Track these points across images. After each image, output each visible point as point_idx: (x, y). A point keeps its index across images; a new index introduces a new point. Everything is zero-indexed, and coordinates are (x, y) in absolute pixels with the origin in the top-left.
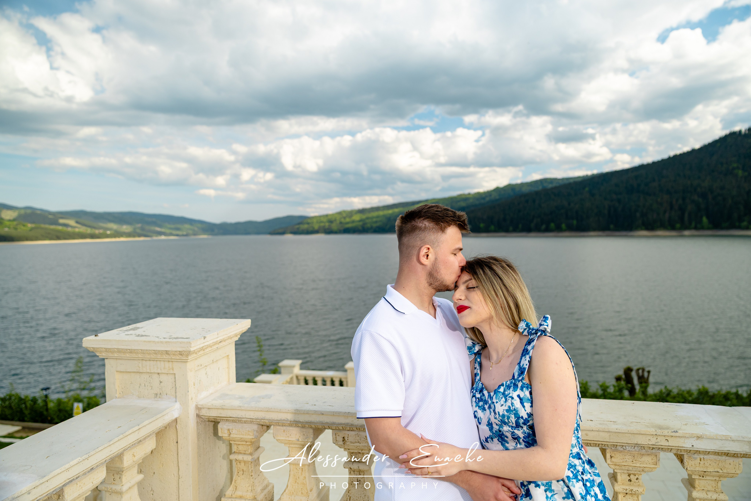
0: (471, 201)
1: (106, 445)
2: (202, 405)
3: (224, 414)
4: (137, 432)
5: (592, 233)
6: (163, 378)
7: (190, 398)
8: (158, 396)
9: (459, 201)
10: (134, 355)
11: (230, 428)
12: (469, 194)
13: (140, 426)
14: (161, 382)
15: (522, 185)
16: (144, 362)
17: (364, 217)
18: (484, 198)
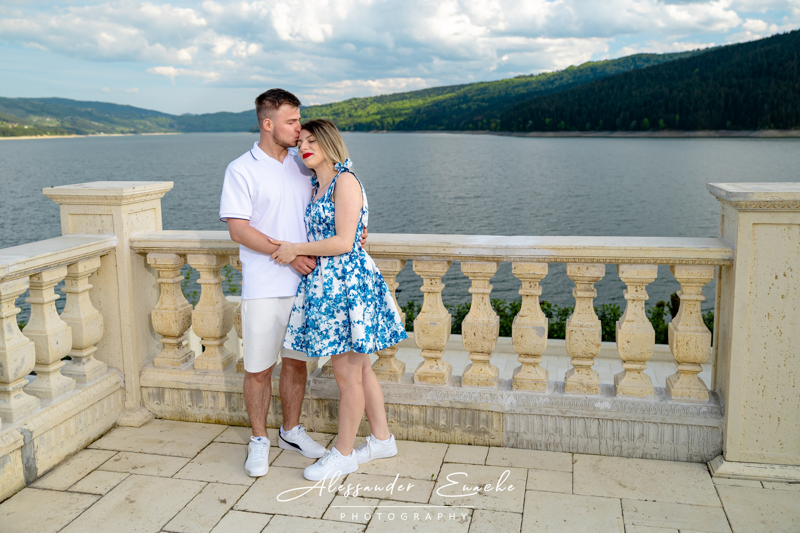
0: (534, 86)
1: (67, 250)
2: (134, 239)
3: (150, 245)
4: (87, 247)
5: (700, 133)
6: (104, 218)
7: (124, 233)
8: (101, 232)
9: (517, 86)
10: (81, 201)
11: (156, 257)
12: (532, 76)
13: (89, 244)
14: (102, 221)
15: (607, 63)
16: (89, 206)
17: (383, 108)
18: (552, 82)
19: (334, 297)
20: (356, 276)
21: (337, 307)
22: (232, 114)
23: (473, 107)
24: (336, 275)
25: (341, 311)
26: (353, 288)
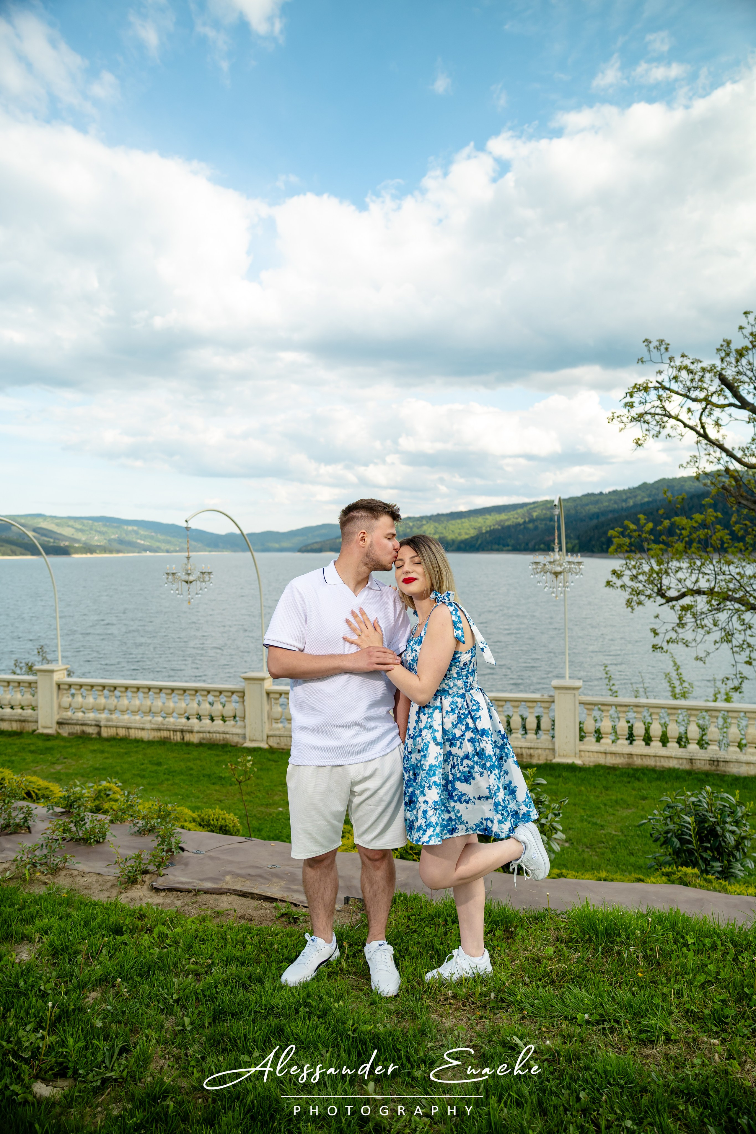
0: (606, 504)
19: (427, 768)
20: (469, 741)
21: (429, 781)
22: (277, 533)
23: (540, 526)
24: (434, 739)
25: (434, 787)
26: (467, 757)
